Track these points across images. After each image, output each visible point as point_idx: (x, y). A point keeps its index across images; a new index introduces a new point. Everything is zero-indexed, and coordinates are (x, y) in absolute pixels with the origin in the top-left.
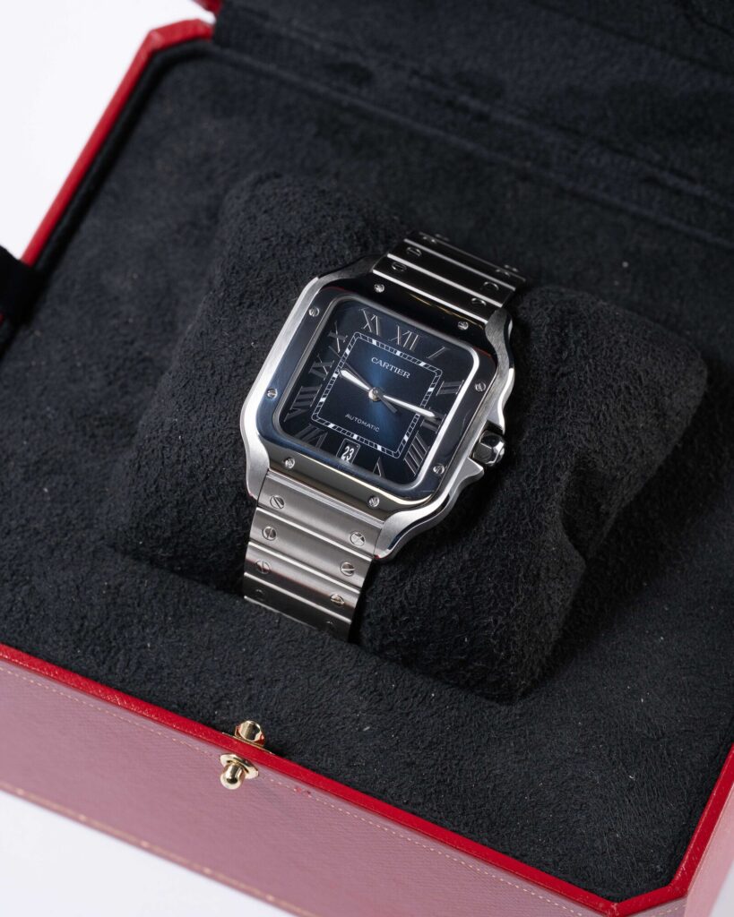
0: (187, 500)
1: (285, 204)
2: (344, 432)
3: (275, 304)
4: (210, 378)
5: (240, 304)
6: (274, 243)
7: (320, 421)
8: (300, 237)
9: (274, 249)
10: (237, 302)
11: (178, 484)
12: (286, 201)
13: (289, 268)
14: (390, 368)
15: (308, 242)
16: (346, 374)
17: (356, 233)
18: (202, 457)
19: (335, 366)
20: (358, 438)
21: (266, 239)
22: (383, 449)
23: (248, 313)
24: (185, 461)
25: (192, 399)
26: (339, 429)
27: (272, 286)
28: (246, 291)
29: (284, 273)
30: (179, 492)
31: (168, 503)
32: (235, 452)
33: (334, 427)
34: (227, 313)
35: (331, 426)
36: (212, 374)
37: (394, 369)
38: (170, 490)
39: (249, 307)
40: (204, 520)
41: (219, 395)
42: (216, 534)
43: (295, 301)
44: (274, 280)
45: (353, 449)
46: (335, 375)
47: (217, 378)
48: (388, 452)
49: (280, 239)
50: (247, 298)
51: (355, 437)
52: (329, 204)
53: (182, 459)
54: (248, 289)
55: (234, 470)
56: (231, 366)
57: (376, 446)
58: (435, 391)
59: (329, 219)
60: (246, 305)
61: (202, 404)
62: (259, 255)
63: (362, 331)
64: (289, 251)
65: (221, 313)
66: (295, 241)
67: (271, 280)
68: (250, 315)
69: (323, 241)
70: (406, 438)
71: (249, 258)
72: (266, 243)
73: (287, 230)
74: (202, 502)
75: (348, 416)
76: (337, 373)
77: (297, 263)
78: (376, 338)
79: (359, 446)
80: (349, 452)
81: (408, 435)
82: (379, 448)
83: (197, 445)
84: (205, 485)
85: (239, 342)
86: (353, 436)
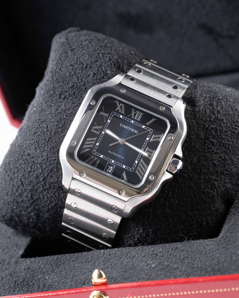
0: (35, 189)
1: (81, 47)
2: (108, 159)
3: (75, 98)
4: (46, 133)
5: (60, 97)
6: (75, 67)
7: (96, 154)
8: (87, 65)
9: (75, 70)
10: (58, 97)
11: (31, 181)
12: (81, 45)
13: (82, 80)
14: (128, 128)
15: (91, 67)
16: (108, 132)
17: (113, 62)
18: (42, 169)
19: (103, 128)
20: (114, 162)
21: (72, 65)
22: (126, 167)
23: (63, 102)
24: (34, 171)
25: (38, 142)
26: (105, 158)
27: (74, 89)
28: (62, 92)
29: (80, 83)
30: (31, 185)
31: (26, 190)
32: (57, 167)
33: (103, 157)
34: (54, 102)
35: (102, 156)
36: (47, 131)
37: (130, 129)
38: (28, 184)
39: (64, 99)
40: (43, 199)
41: (50, 141)
42: (49, 205)
43: (85, 97)
44: (75, 86)
45: (112, 167)
46: (103, 133)
47: (48, 133)
48: (128, 168)
49: (78, 65)
50: (63, 95)
51: (113, 161)
52: (102, 46)
53: (33, 170)
54: (64, 90)
55: (57, 176)
56: (55, 127)
57: (123, 166)
58: (150, 139)
59: (101, 55)
60: (62, 98)
61: (42, 144)
62: (68, 73)
63: (115, 111)
64: (82, 71)
65: (51, 101)
66: (85, 66)
67: (74, 85)
68: (64, 103)
69: (98, 66)
70: (136, 162)
71: (64, 74)
72: (71, 67)
73: (81, 60)
74: (42, 190)
75: (109, 151)
76: (104, 131)
77: (86, 77)
78: (122, 114)
79: (115, 166)
80: (110, 169)
81: (137, 160)
82: (124, 167)
83: (40, 164)
84: (43, 183)
85: (59, 116)
86: (112, 161)
